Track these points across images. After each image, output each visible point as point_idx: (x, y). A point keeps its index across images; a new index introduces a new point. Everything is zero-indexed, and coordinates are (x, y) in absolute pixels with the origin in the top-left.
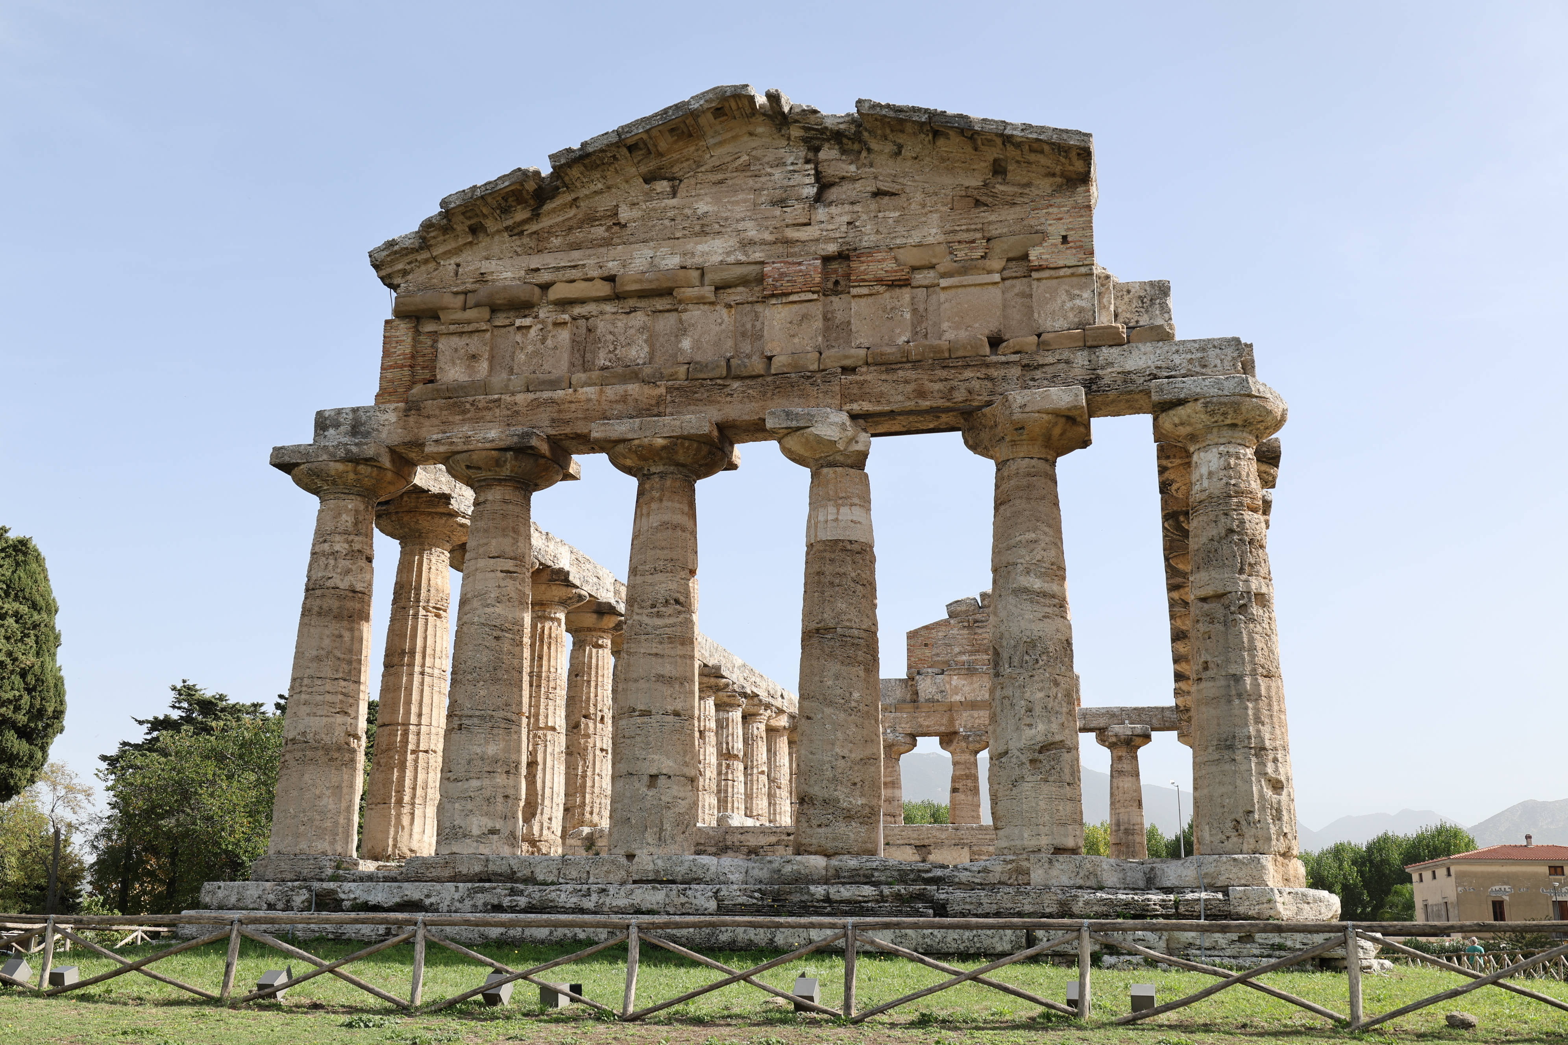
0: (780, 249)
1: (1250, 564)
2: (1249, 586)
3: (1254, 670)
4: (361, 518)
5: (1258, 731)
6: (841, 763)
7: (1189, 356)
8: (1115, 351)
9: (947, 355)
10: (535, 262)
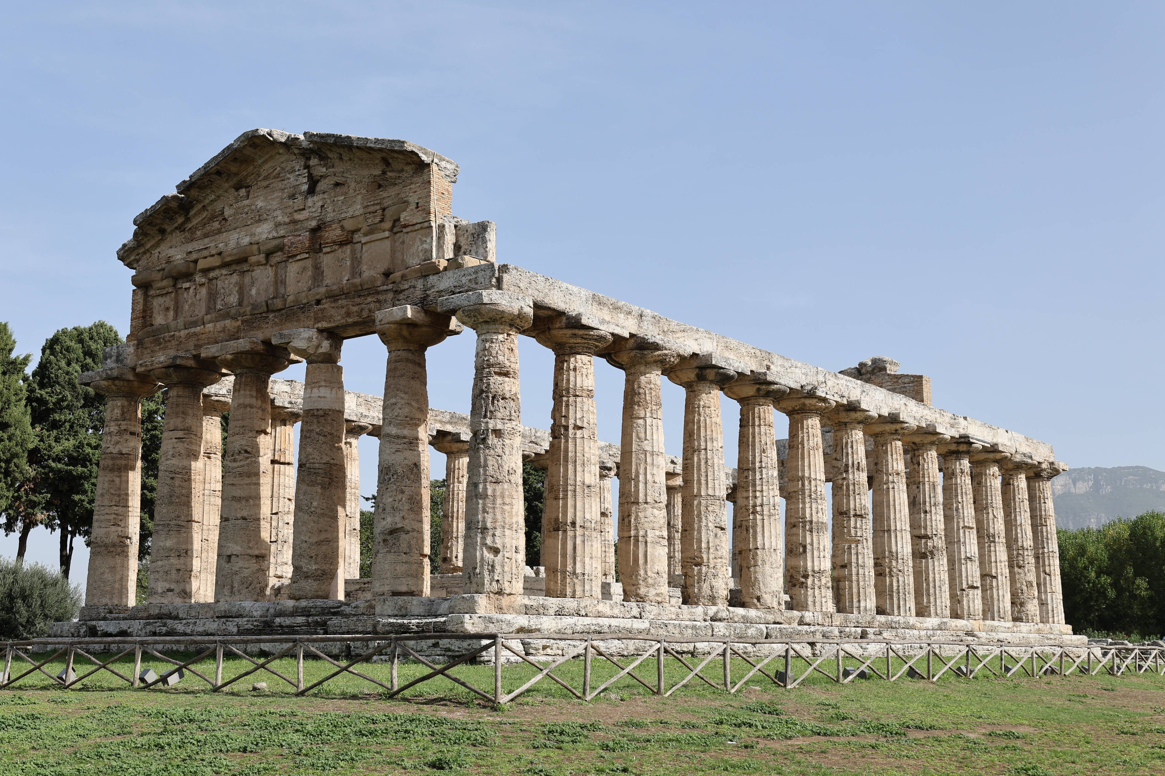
0: (291, 227)
1: (491, 412)
2: (487, 426)
3: (485, 479)
4: (125, 410)
5: (484, 518)
6: (304, 545)
7: (469, 278)
8: (435, 277)
9: (360, 288)
10: (190, 247)
